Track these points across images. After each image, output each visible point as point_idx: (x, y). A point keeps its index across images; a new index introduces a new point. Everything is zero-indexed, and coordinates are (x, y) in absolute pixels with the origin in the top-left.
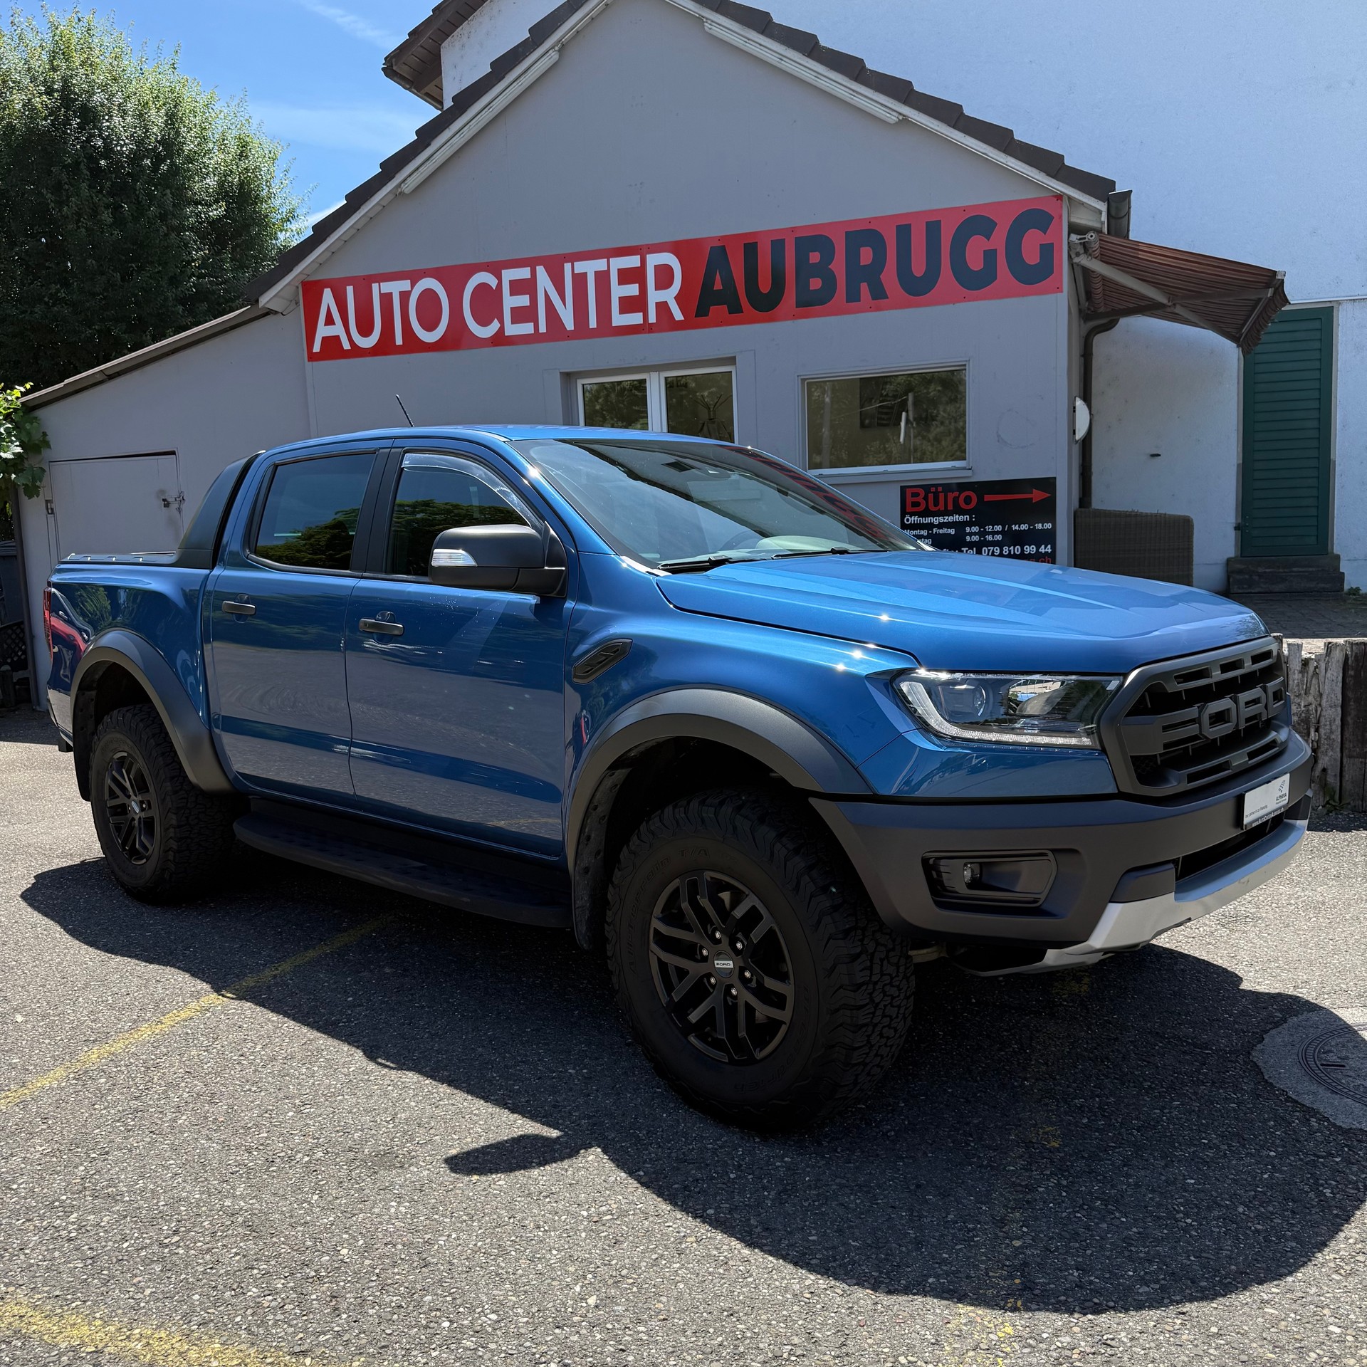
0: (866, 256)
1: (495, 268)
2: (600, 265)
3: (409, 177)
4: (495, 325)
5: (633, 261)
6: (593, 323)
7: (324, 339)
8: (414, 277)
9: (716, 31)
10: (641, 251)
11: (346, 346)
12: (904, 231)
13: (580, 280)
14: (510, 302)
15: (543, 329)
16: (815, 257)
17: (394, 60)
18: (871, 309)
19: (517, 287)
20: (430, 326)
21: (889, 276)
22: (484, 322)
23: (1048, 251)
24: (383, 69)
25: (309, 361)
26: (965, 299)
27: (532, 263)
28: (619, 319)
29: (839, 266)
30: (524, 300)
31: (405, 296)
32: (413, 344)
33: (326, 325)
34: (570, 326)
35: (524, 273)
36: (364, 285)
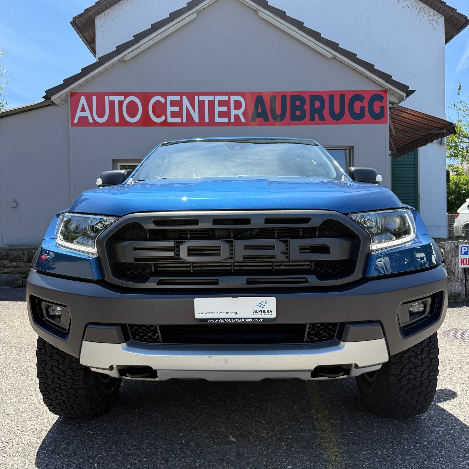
0: (317, 104)
1: (164, 95)
2: (211, 98)
3: (128, 54)
4: (163, 118)
5: (225, 98)
6: (207, 120)
7: (80, 117)
8: (126, 95)
9: (264, 16)
10: (229, 94)
11: (91, 121)
12: (331, 97)
13: (202, 103)
14: (170, 109)
15: (185, 121)
16: (298, 103)
17: (76, 19)
18: (319, 124)
19: (173, 104)
20: (133, 115)
21: (326, 112)
22: (158, 116)
23: (382, 109)
24: (71, 22)
25: (71, 126)
26: (353, 123)
27: (181, 95)
28: (218, 120)
29: (307, 107)
30: (177, 109)
31: (121, 103)
32: (123, 122)
33: (81, 111)
34: (197, 120)
35: (177, 98)
36: (101, 97)
